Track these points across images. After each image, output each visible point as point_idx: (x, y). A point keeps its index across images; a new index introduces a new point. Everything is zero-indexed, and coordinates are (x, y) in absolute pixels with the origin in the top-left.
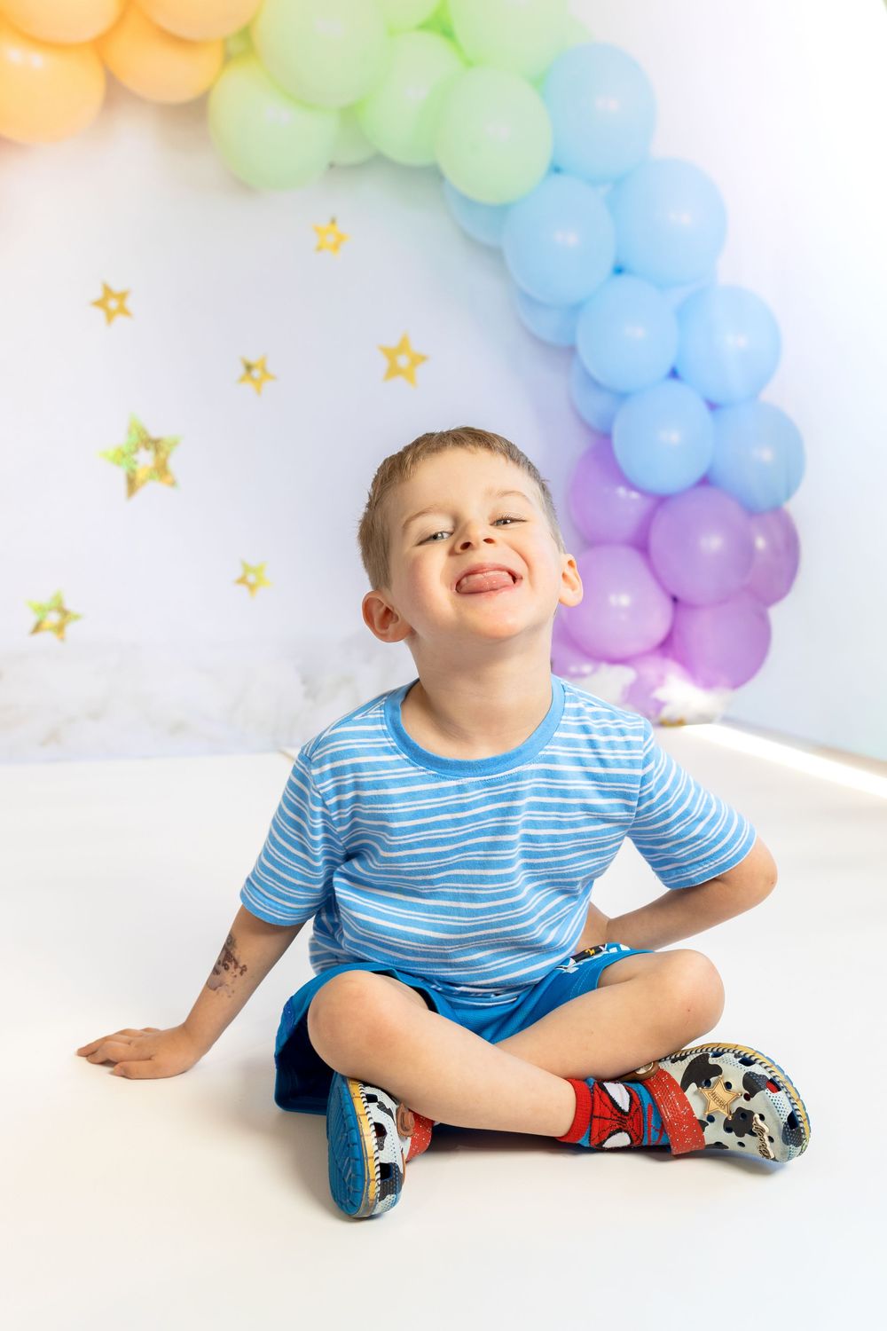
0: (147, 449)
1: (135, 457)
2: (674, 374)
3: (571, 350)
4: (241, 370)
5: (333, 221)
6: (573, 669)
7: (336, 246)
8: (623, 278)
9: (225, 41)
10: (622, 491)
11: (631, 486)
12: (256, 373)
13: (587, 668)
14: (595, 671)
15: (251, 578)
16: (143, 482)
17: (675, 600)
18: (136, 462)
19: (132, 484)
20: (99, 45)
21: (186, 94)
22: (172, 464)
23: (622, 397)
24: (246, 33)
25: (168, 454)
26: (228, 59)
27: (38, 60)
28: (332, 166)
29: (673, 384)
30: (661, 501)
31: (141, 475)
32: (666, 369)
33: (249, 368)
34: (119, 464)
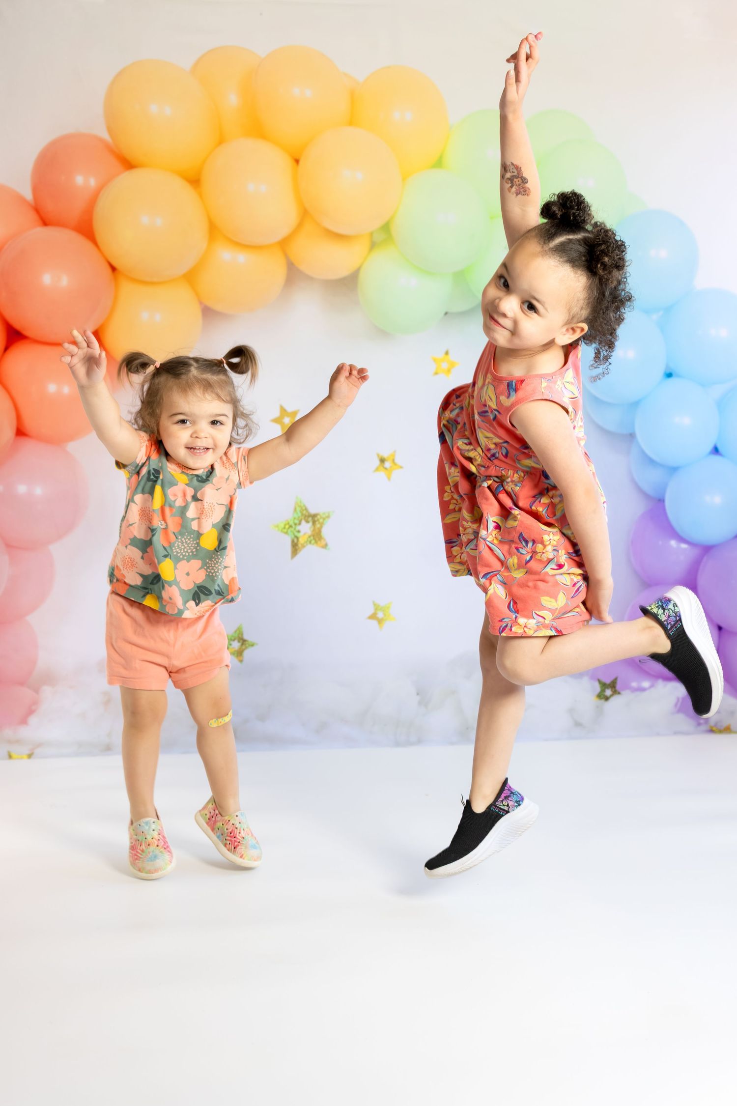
0: (307, 522)
1: (298, 528)
2: (716, 451)
3: (632, 436)
4: (378, 462)
5: (447, 353)
6: (634, 684)
7: (449, 371)
8: (670, 380)
9: (371, 234)
10: (673, 543)
11: (682, 540)
12: (387, 464)
13: (646, 684)
14: (652, 686)
15: (380, 615)
16: (303, 546)
17: (720, 628)
18: (299, 532)
19: (295, 547)
20: (284, 244)
21: (344, 273)
22: (325, 532)
23: (673, 470)
24: (386, 228)
25: (322, 524)
26: (373, 246)
27: (242, 258)
28: (446, 313)
29: (716, 458)
30: (707, 549)
31: (302, 541)
32: (710, 447)
33: (382, 461)
34: (286, 533)
